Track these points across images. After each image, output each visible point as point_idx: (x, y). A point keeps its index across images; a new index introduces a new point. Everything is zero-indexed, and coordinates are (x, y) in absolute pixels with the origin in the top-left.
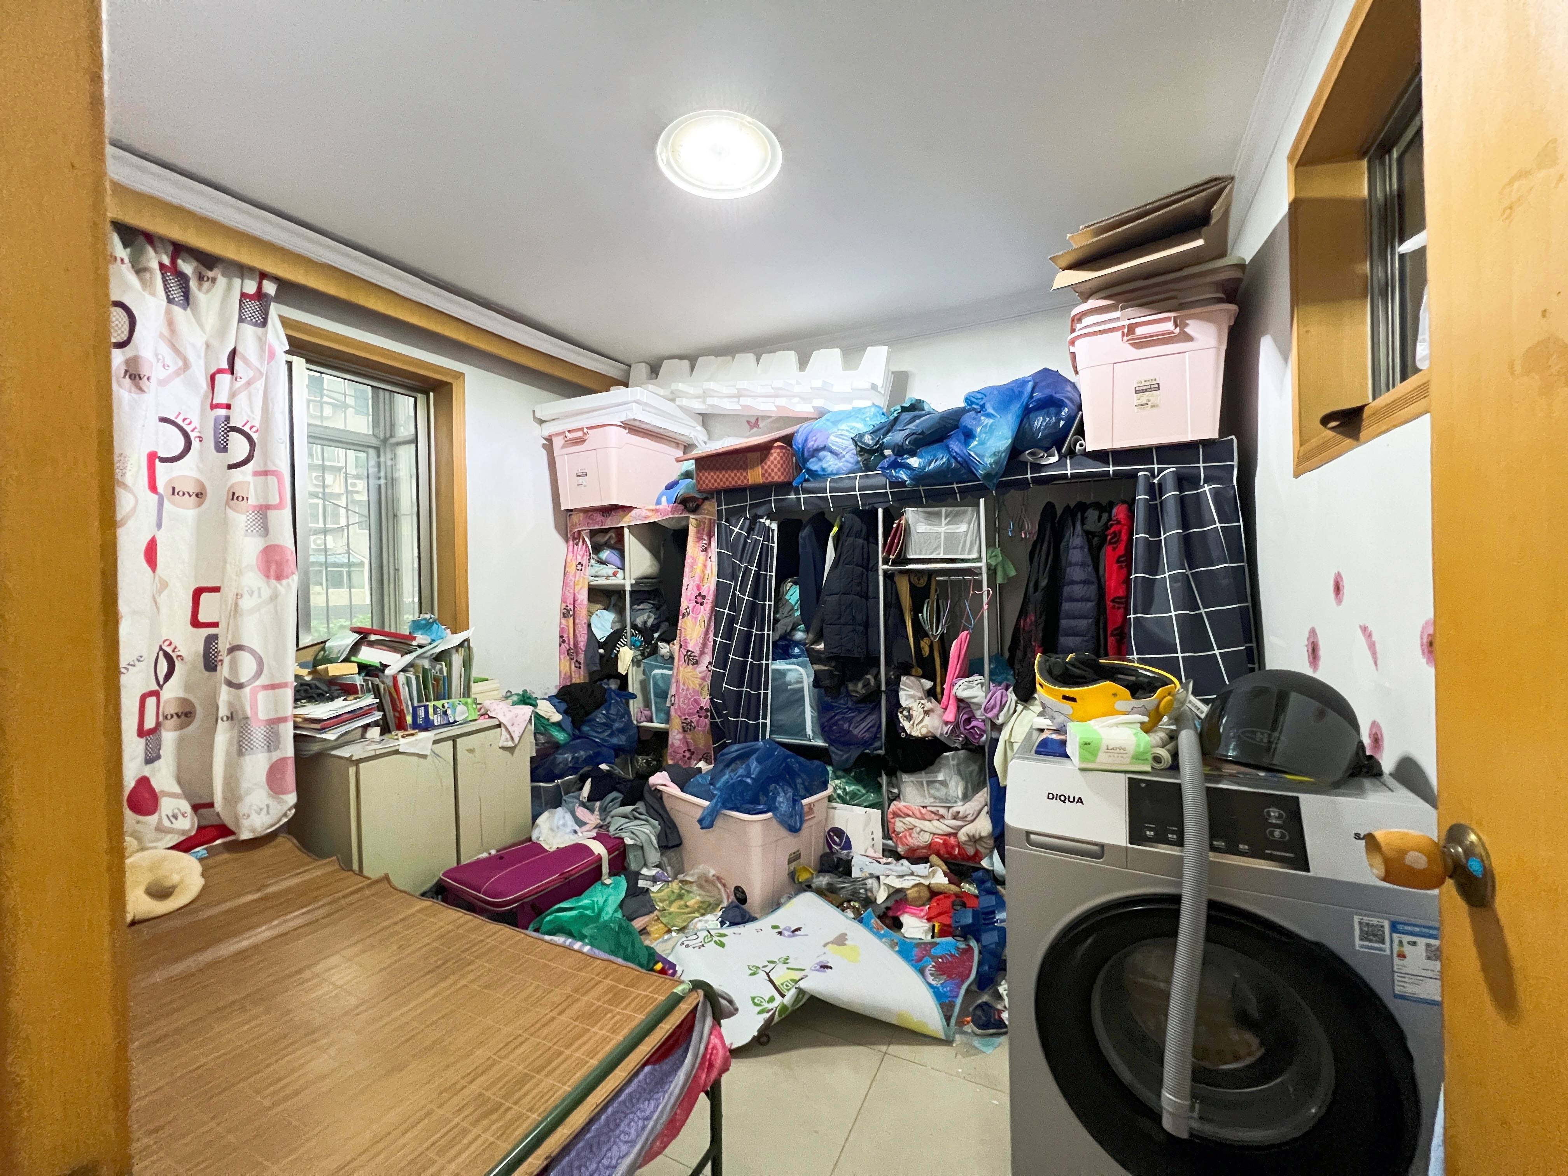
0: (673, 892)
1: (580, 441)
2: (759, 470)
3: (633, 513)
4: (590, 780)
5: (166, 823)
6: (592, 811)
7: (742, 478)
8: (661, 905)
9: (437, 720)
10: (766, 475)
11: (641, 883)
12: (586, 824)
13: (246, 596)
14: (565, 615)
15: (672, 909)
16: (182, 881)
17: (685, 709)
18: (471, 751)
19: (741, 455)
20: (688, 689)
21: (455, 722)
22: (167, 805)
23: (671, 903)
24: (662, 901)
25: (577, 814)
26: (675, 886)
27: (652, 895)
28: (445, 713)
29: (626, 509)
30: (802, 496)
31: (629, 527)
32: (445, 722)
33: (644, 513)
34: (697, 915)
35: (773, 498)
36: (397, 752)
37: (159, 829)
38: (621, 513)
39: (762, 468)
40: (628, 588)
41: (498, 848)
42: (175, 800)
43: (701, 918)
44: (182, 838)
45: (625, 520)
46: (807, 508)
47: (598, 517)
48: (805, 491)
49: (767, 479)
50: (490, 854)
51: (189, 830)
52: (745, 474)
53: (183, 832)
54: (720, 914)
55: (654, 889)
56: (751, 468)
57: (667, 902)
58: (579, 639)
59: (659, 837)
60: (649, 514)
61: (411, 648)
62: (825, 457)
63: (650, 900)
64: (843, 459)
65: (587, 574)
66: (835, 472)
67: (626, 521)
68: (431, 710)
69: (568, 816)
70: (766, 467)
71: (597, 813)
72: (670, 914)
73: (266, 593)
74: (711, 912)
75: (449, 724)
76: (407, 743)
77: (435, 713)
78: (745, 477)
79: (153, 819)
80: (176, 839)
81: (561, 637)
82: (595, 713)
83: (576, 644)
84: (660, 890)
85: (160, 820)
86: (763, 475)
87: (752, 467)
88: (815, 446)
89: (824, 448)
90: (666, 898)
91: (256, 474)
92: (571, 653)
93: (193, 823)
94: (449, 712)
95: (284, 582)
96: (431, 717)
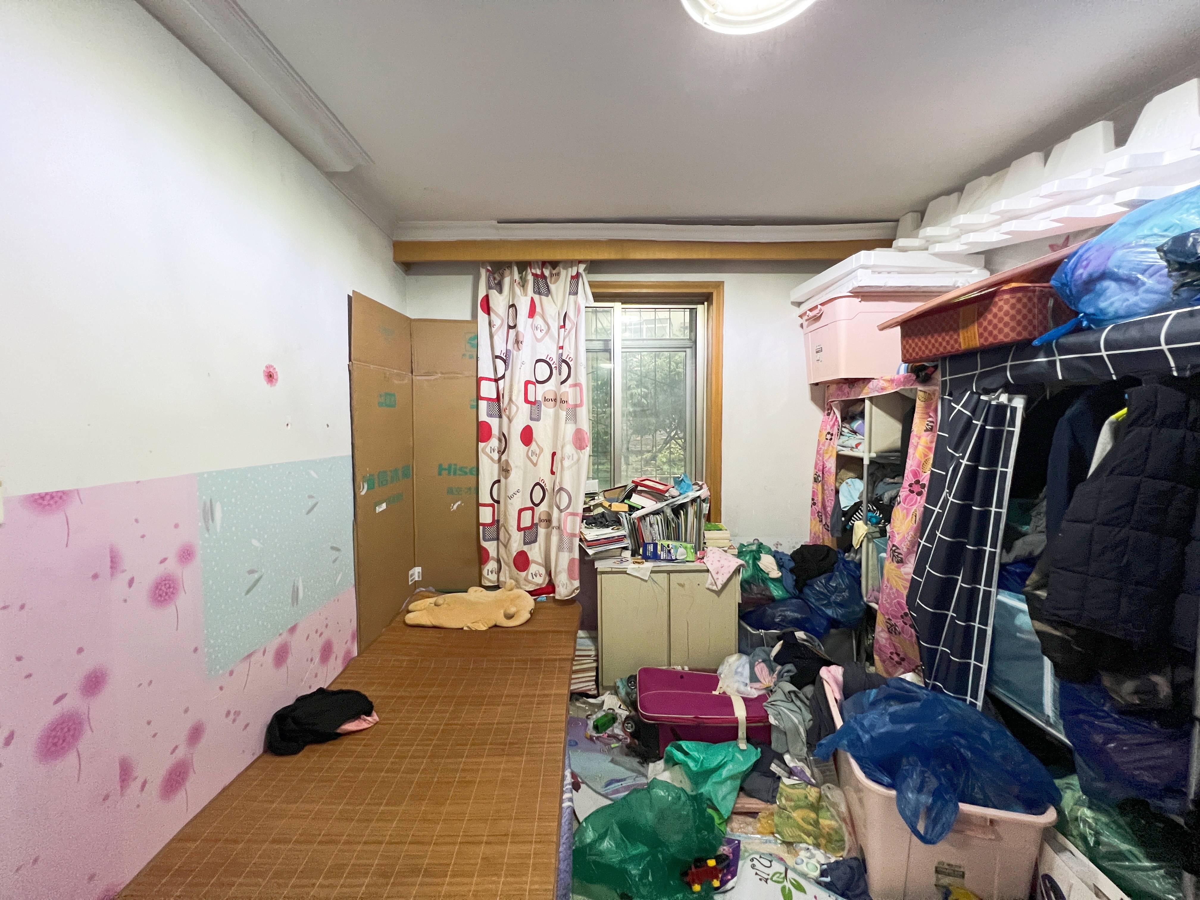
0: (806, 797)
1: (817, 318)
2: (975, 329)
3: (871, 385)
4: (782, 642)
5: (530, 577)
6: (772, 670)
7: (952, 342)
8: (784, 801)
9: (663, 555)
10: (986, 334)
11: (774, 767)
12: (759, 681)
13: (566, 459)
14: (816, 480)
15: (795, 815)
16: (517, 612)
17: (888, 609)
18: (682, 585)
19: (951, 312)
20: (891, 589)
21: (676, 559)
22: (533, 568)
23: (797, 808)
24: (788, 799)
25: (756, 669)
26: (813, 793)
27: (781, 785)
28: (669, 551)
29: (866, 381)
30: (1058, 358)
31: (871, 399)
32: (669, 558)
33: (882, 384)
34: (810, 840)
35: (1009, 364)
36: (625, 573)
37: (526, 580)
38: (861, 384)
39: (980, 325)
40: (866, 462)
41: (691, 667)
42: (538, 566)
43: (811, 847)
44: (538, 587)
45: (865, 391)
46: (1066, 377)
47: (846, 388)
48: (1064, 351)
49: (986, 339)
50: (683, 669)
51: (541, 585)
52: (955, 337)
53: (538, 585)
54: (833, 860)
55: (786, 781)
56: (963, 328)
57: (793, 804)
58: (827, 504)
59: (808, 732)
60: (886, 384)
61: (665, 498)
62: (1105, 290)
63: (776, 789)
64: (1142, 289)
65: (836, 443)
66: (1122, 312)
67: (866, 393)
68: (659, 547)
69: (747, 666)
70: (985, 324)
71: (775, 676)
72: (789, 817)
73: (576, 457)
74: (826, 849)
75: (671, 560)
76: (633, 568)
77: (662, 550)
78: (956, 341)
79: (524, 574)
80: (531, 588)
81: (813, 499)
82: (815, 579)
83: (824, 507)
84: (793, 786)
85: (527, 575)
86: (981, 335)
87: (965, 326)
88: (1085, 276)
89: (1104, 275)
90: (796, 798)
91: (571, 386)
92: (820, 515)
93: (544, 580)
94: (672, 551)
95: (583, 451)
96: (659, 553)
